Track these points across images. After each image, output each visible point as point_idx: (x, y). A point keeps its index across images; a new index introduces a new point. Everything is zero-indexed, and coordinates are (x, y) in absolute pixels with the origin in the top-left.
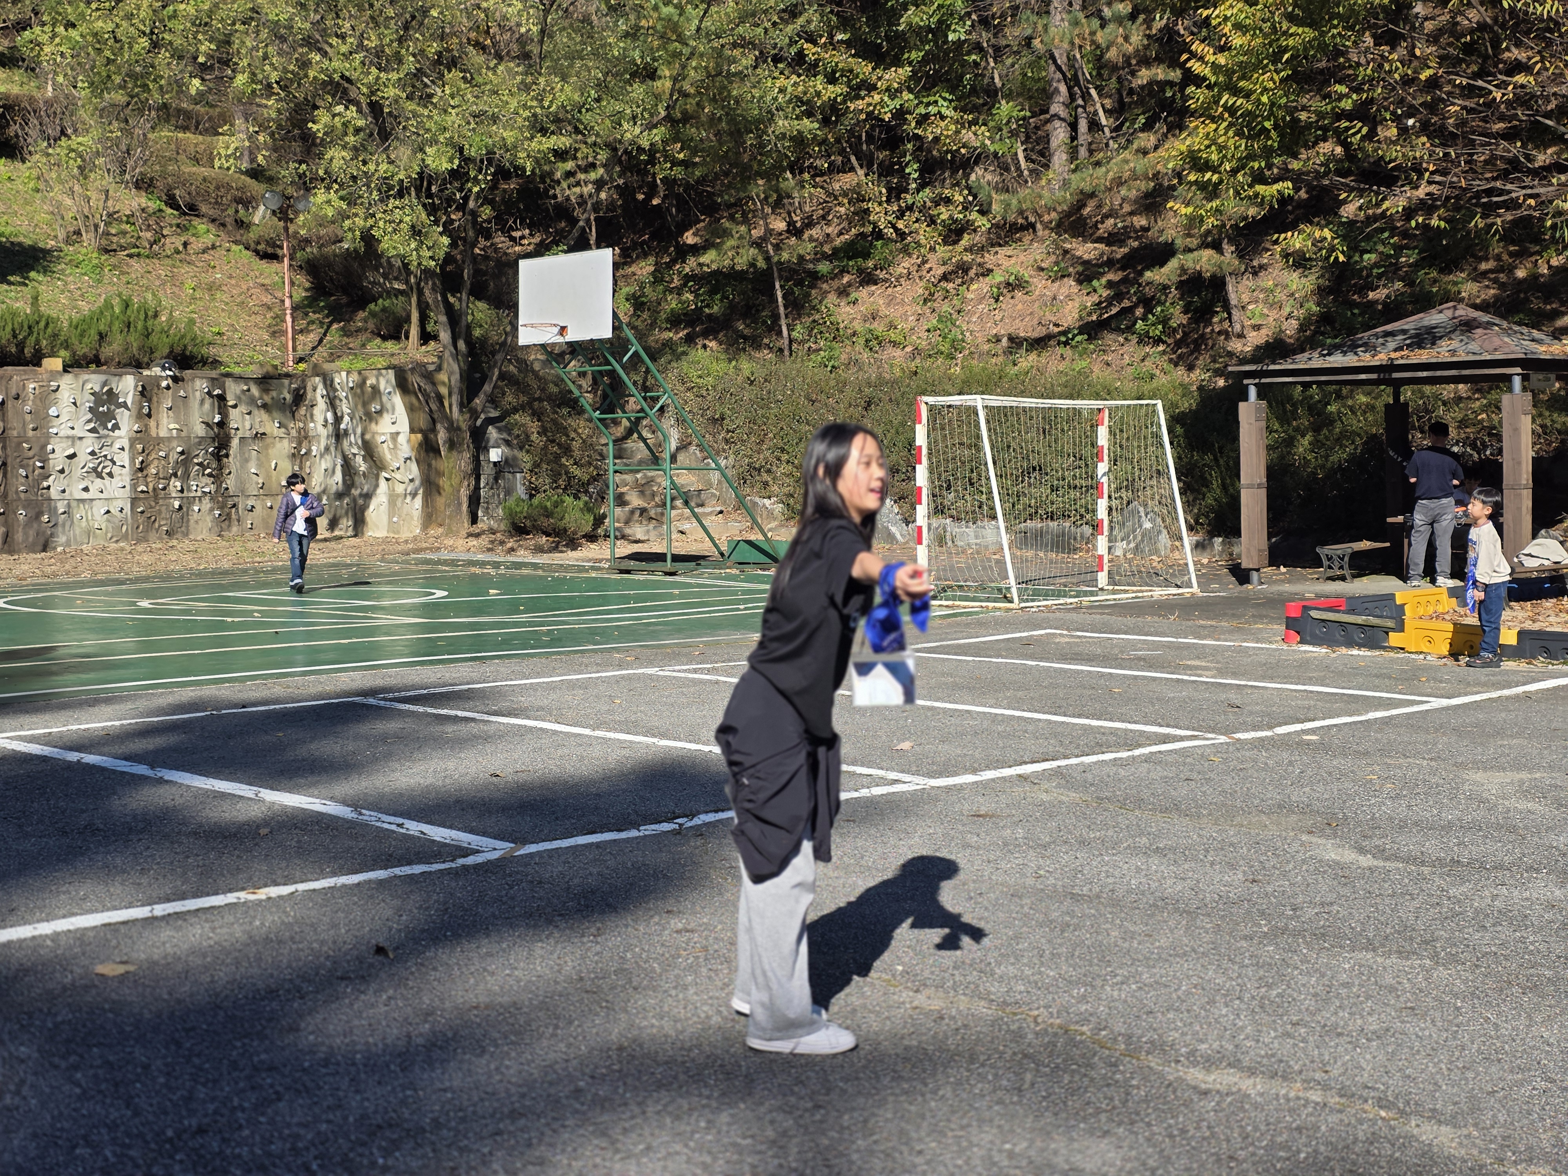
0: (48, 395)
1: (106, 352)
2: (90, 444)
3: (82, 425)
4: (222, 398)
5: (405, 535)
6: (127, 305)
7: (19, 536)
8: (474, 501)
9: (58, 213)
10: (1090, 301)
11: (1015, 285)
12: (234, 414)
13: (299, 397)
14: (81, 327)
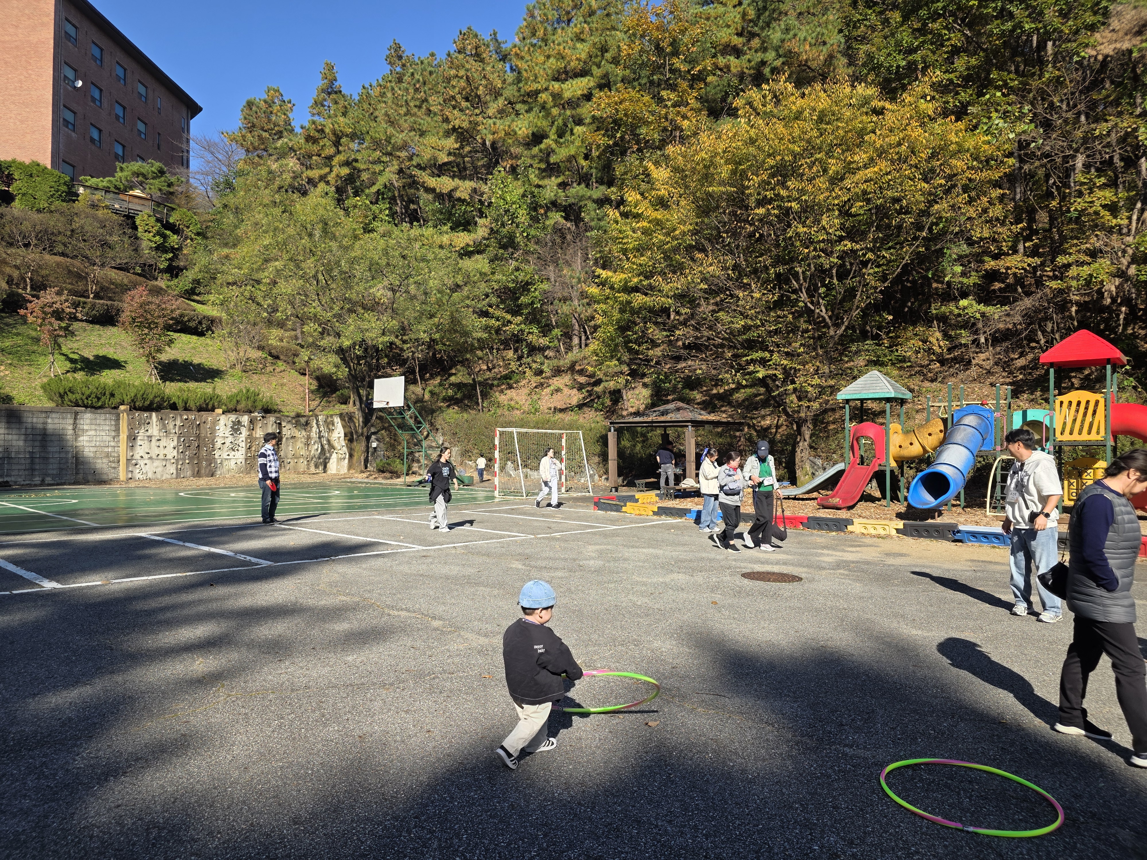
0: (216, 422)
1: (239, 407)
2: (230, 439)
3: (228, 432)
4: (280, 424)
5: (342, 472)
6: (248, 391)
7: (203, 471)
8: (366, 461)
9: (227, 358)
10: (581, 396)
11: (558, 390)
12: (284, 429)
13: (307, 424)
14: (230, 398)
